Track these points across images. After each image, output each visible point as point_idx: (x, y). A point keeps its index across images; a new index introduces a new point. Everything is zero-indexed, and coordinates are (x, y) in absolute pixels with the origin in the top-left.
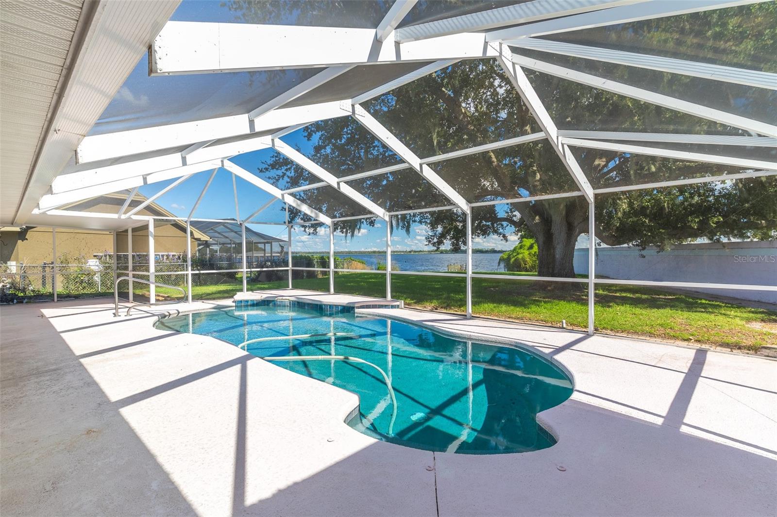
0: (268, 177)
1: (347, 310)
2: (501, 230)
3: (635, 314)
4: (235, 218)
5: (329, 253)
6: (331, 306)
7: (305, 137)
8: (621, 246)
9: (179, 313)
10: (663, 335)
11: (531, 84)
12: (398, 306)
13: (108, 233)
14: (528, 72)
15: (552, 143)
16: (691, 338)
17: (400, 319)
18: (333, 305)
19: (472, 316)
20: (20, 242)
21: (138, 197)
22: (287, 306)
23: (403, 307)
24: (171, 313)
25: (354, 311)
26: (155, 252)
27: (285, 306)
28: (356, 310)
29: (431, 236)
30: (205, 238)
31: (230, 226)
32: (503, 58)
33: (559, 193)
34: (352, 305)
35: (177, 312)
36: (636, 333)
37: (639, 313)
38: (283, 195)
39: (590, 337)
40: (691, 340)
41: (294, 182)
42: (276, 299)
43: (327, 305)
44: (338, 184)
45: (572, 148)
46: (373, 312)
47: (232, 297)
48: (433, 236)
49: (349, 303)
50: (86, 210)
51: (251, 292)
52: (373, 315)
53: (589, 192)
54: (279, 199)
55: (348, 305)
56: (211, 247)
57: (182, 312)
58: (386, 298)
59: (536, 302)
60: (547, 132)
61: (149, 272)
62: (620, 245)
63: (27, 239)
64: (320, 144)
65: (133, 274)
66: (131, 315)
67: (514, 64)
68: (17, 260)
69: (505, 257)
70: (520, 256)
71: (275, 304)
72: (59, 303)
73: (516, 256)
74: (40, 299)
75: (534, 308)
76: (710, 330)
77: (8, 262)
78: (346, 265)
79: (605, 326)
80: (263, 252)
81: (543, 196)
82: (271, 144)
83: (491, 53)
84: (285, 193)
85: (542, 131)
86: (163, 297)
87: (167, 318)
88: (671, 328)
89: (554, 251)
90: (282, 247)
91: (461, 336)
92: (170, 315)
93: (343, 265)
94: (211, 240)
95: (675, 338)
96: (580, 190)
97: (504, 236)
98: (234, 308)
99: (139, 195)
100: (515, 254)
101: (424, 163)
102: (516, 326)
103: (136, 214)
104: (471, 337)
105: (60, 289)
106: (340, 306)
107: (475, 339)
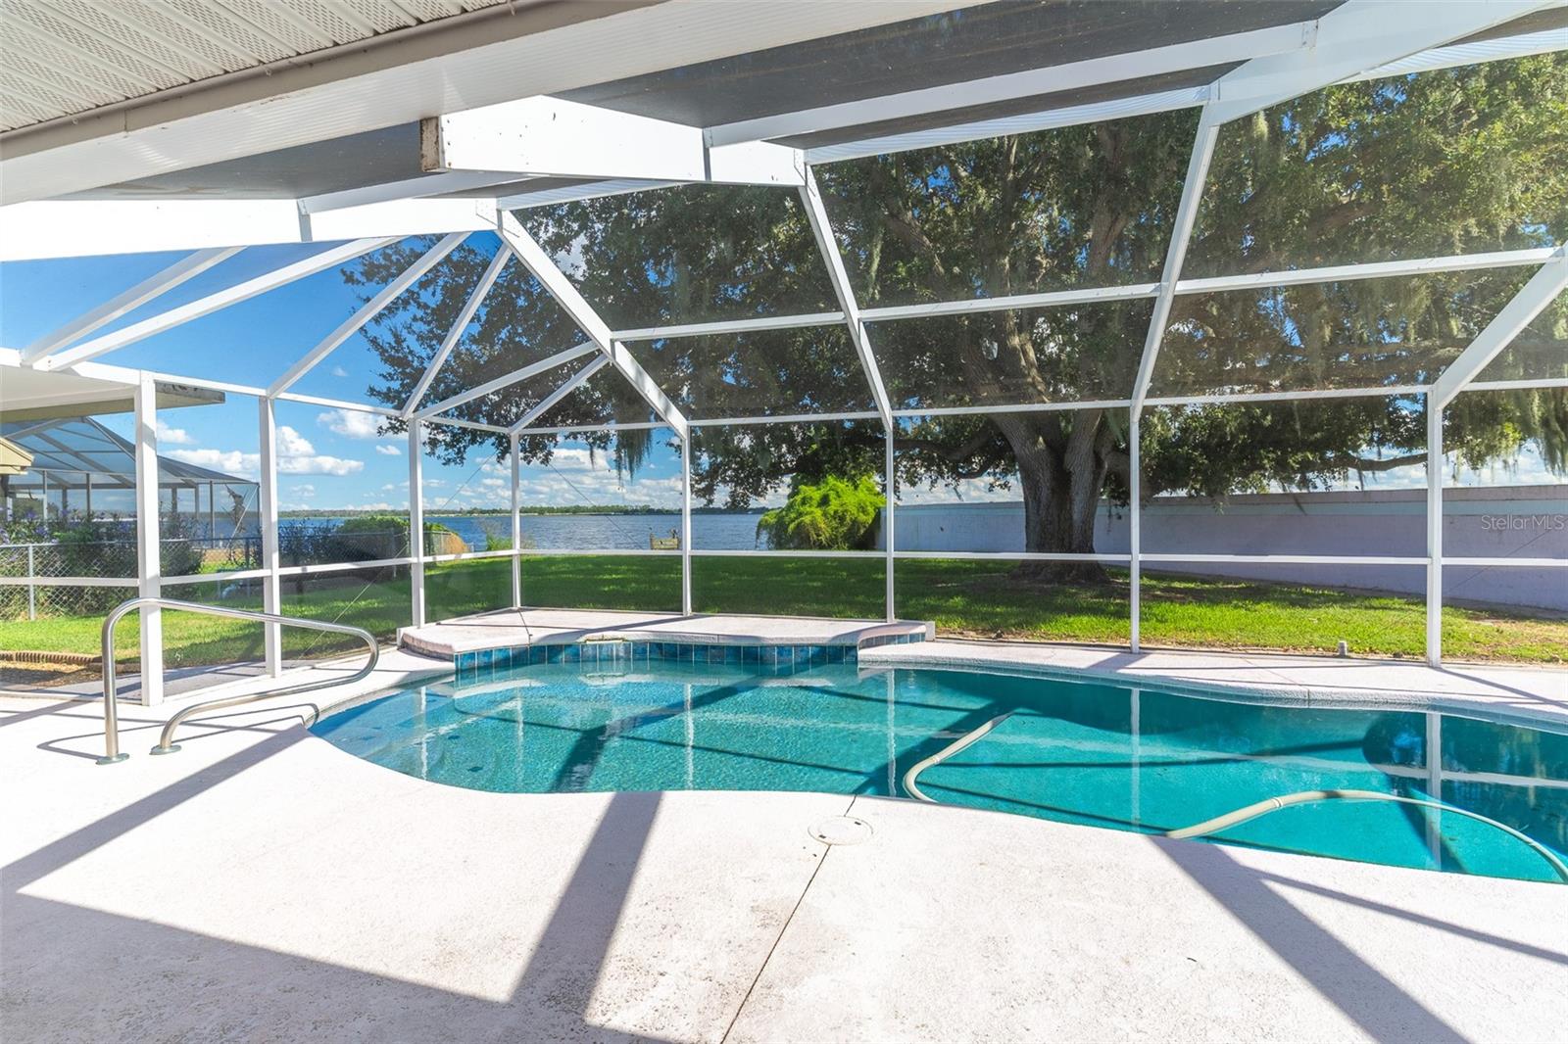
6: (783, 649)
12: (923, 635)
18: (791, 646)
22: (618, 658)
23: (933, 638)
25: (855, 655)
27: (610, 659)
28: (862, 653)
34: (848, 643)
42: (582, 640)
43: (772, 647)
49: (834, 638)
55: (838, 643)
69: (771, 519)
70: (807, 519)
71: (575, 654)
73: (796, 518)
89: (1070, 507)
98: (453, 678)
100: (793, 515)
106: (812, 645)
107: (1322, 700)
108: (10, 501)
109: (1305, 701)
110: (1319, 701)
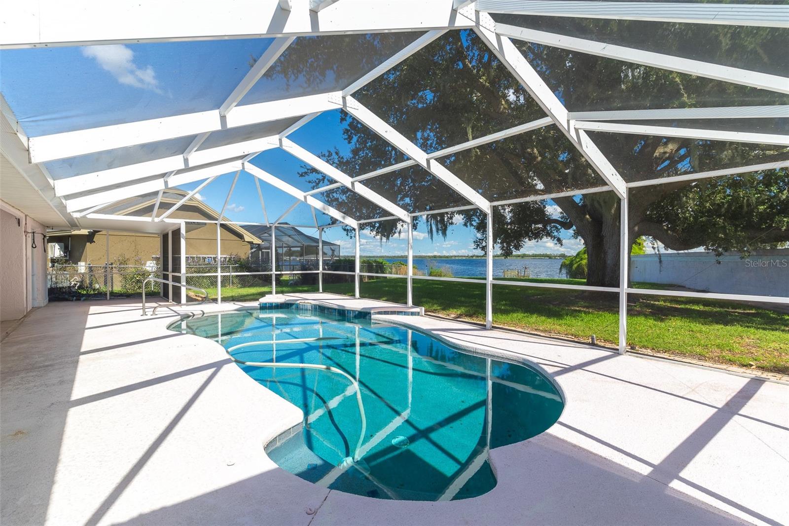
0: (308, 181)
1: (363, 316)
2: (556, 234)
3: (692, 331)
4: (288, 222)
5: (354, 257)
7: (345, 139)
8: (690, 251)
9: (204, 314)
10: (717, 358)
11: (525, 58)
12: (419, 313)
13: (157, 236)
14: (519, 44)
15: (560, 128)
16: (752, 363)
17: (413, 327)
18: (351, 310)
19: (493, 327)
20: (88, 244)
21: (194, 202)
22: (309, 310)
23: (423, 315)
24: (195, 314)
25: (371, 317)
26: (186, 254)
27: (307, 310)
28: (373, 317)
29: (480, 239)
30: (257, 241)
31: (282, 230)
32: (481, 28)
33: (587, 188)
34: (368, 311)
35: (201, 312)
36: (683, 354)
37: (698, 329)
38: (305, 197)
39: (617, 356)
40: (752, 365)
41: (317, 185)
42: (299, 302)
44: (353, 184)
45: (590, 134)
46: (388, 319)
47: (258, 300)
48: (483, 240)
50: (147, 215)
51: (281, 295)
52: (389, 322)
53: (619, 185)
54: (302, 201)
55: (365, 310)
56: (263, 250)
57: (207, 313)
58: (407, 304)
59: (574, 314)
60: (553, 117)
61: (180, 273)
62: (687, 249)
63: (94, 242)
64: (358, 146)
65: (173, 275)
66: (157, 315)
67: (498, 36)
68: (86, 261)
69: (567, 262)
70: (584, 262)
71: (298, 307)
72: (112, 301)
73: (579, 261)
74: (97, 297)
75: (568, 320)
76: (783, 354)
77: (79, 263)
78: (394, 270)
79: (646, 344)
80: (315, 255)
81: (569, 192)
82: (279, 144)
83: (461, 22)
84: (308, 195)
85: (548, 116)
86: (201, 297)
87: (191, 318)
88: (730, 350)
89: (605, 257)
90: (333, 251)
91: (466, 348)
92: (194, 315)
93: (391, 269)
94: (263, 243)
95: (731, 362)
96: (607, 184)
97: (559, 240)
99: (193, 201)
100: (578, 260)
101: (431, 158)
102: (535, 339)
103: (169, 217)
104: (477, 351)
105: (117, 288)
106: (357, 311)
107: (480, 353)
108: (260, 252)
109: (474, 352)
110: (479, 353)
